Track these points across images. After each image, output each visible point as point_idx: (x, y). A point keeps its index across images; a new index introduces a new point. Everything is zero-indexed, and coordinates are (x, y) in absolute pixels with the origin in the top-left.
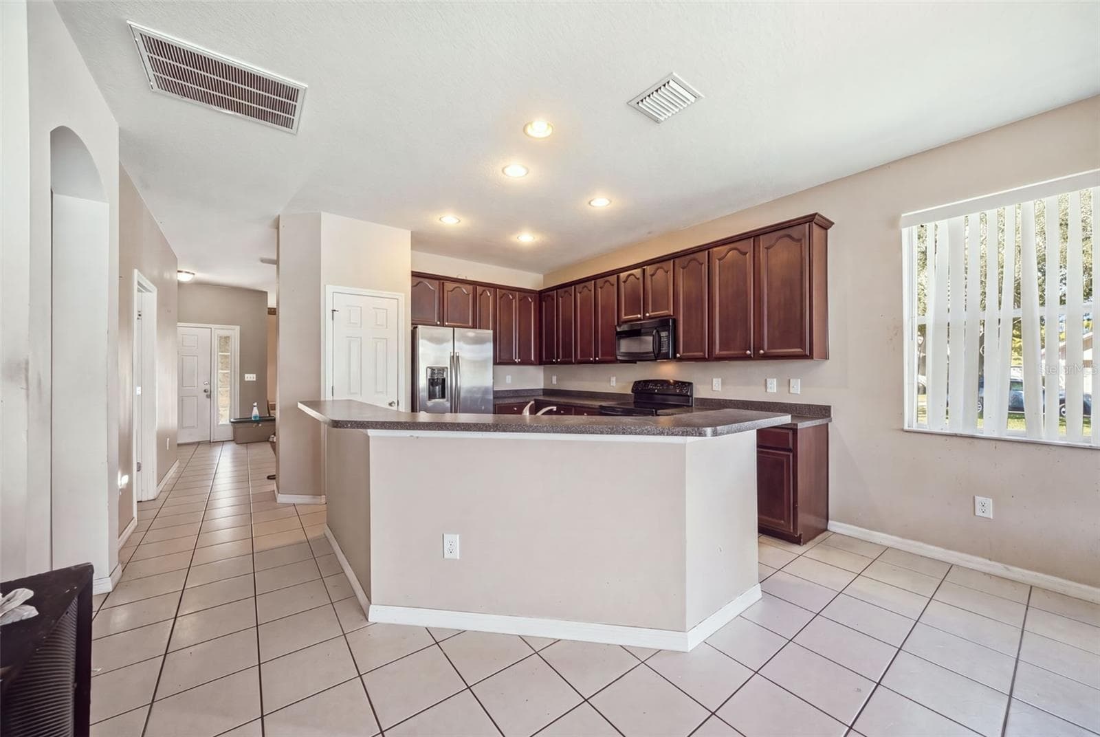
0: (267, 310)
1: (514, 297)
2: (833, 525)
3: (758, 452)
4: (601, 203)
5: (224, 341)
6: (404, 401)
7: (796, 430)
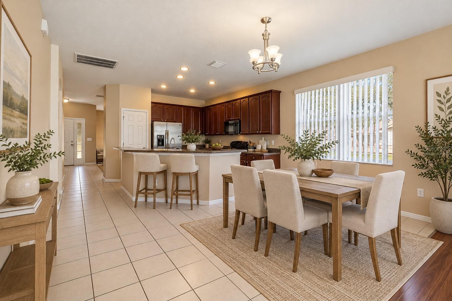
0: (96, 111)
4: (212, 83)
5: (80, 125)
6: (148, 147)
7: (263, 156)
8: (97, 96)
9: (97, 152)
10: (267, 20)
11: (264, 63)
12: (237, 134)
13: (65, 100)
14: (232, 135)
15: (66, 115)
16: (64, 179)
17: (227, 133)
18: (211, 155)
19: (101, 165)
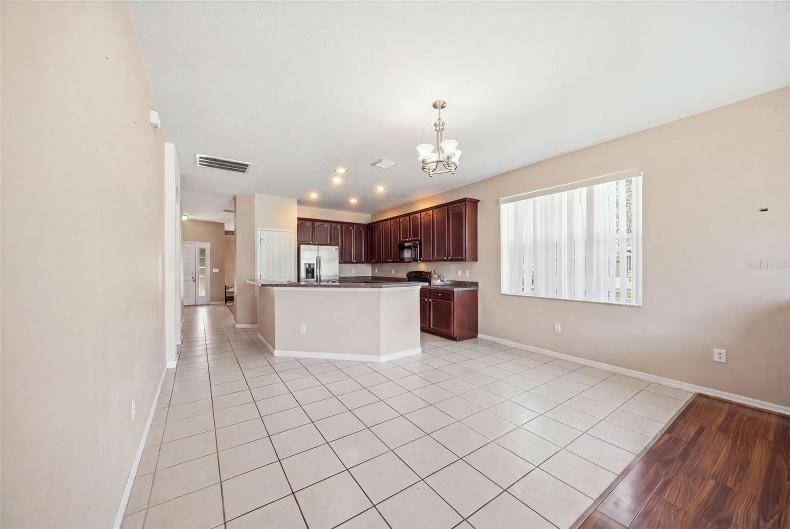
0: (224, 232)
1: (353, 228)
2: (479, 335)
3: (420, 299)
4: (380, 189)
5: (203, 251)
6: (294, 280)
7: (453, 291)
8: (226, 211)
9: (226, 288)
10: (441, 105)
11: (438, 162)
12: (417, 261)
13: (183, 217)
14: (410, 262)
15: (185, 238)
16: (184, 324)
17: (402, 260)
18: (382, 290)
19: (231, 304)
